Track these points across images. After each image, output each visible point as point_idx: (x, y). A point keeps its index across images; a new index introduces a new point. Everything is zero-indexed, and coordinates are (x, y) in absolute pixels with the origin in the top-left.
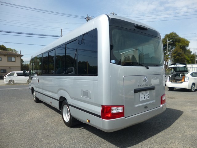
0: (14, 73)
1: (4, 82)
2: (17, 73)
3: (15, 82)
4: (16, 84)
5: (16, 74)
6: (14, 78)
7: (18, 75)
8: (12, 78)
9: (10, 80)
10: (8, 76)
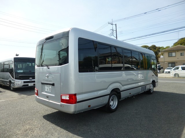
0: (179, 67)
1: (171, 75)
2: (182, 67)
3: (180, 75)
4: (181, 77)
5: (180, 68)
6: (178, 71)
7: (183, 69)
8: (177, 71)
9: (175, 74)
10: (173, 70)
